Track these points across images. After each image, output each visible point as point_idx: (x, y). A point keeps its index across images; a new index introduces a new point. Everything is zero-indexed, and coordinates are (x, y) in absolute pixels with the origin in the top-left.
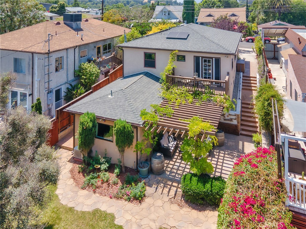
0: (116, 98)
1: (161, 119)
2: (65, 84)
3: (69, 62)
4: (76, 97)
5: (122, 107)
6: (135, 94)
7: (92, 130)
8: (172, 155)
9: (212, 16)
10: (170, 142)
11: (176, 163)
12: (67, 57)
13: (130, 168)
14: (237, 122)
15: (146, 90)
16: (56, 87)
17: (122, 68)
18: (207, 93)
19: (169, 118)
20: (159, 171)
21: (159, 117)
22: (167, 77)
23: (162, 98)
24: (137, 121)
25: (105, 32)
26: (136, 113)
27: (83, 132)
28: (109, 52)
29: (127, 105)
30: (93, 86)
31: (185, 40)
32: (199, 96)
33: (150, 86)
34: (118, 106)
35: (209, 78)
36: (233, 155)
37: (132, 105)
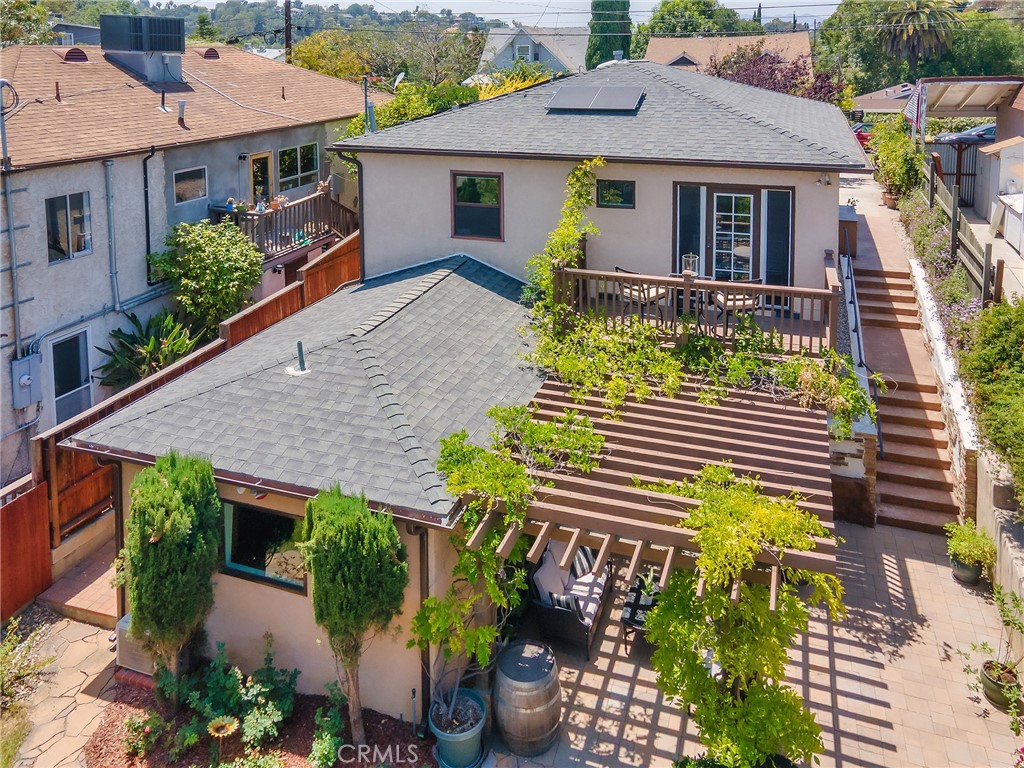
0: (322, 378)
1: (544, 481)
2: (104, 312)
3: (119, 220)
4: (153, 371)
5: (348, 424)
6: (413, 355)
7: (191, 548)
8: (591, 640)
9: (692, 63)
10: (579, 571)
11: (612, 681)
12: (108, 198)
13: (390, 718)
14: (863, 470)
15: (466, 336)
16: (56, 328)
17: (358, 246)
18: (745, 347)
19: (585, 475)
20: (534, 739)
21: (535, 472)
22: (559, 274)
23: (536, 372)
24: (423, 494)
25: (287, 101)
26: (420, 454)
27: (146, 556)
28: (306, 180)
29: (374, 411)
30: (226, 322)
31: (630, 118)
32: (710, 359)
33: (481, 317)
34: (332, 417)
35: (739, 278)
36: (868, 630)
37: (396, 410)
